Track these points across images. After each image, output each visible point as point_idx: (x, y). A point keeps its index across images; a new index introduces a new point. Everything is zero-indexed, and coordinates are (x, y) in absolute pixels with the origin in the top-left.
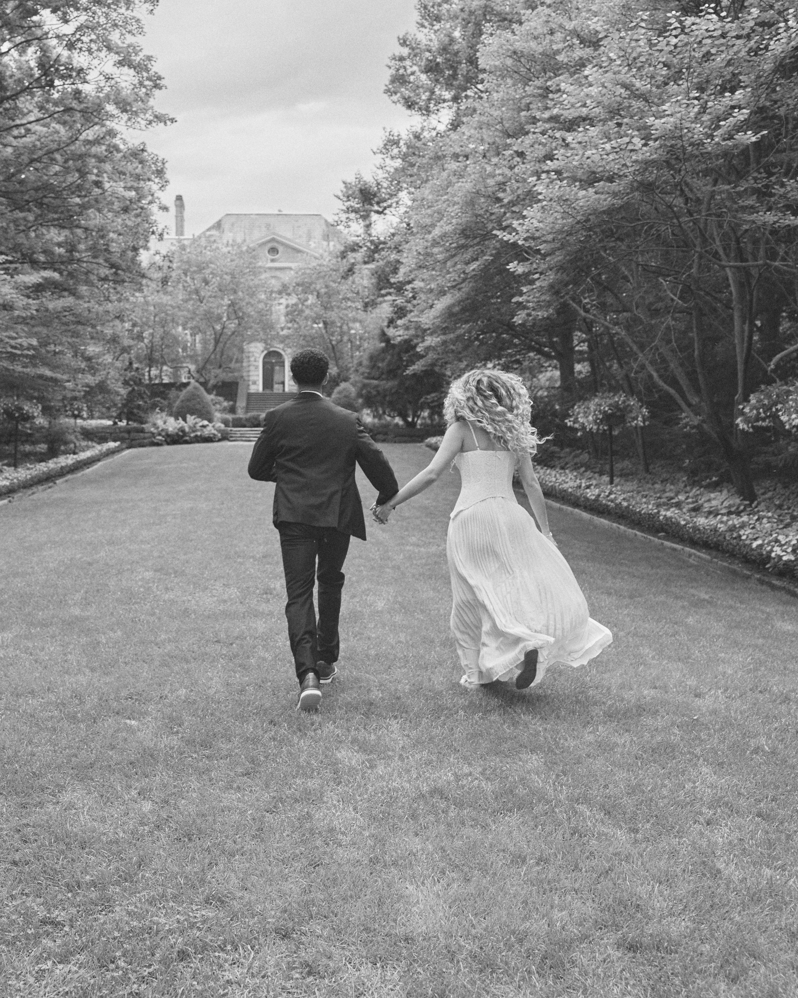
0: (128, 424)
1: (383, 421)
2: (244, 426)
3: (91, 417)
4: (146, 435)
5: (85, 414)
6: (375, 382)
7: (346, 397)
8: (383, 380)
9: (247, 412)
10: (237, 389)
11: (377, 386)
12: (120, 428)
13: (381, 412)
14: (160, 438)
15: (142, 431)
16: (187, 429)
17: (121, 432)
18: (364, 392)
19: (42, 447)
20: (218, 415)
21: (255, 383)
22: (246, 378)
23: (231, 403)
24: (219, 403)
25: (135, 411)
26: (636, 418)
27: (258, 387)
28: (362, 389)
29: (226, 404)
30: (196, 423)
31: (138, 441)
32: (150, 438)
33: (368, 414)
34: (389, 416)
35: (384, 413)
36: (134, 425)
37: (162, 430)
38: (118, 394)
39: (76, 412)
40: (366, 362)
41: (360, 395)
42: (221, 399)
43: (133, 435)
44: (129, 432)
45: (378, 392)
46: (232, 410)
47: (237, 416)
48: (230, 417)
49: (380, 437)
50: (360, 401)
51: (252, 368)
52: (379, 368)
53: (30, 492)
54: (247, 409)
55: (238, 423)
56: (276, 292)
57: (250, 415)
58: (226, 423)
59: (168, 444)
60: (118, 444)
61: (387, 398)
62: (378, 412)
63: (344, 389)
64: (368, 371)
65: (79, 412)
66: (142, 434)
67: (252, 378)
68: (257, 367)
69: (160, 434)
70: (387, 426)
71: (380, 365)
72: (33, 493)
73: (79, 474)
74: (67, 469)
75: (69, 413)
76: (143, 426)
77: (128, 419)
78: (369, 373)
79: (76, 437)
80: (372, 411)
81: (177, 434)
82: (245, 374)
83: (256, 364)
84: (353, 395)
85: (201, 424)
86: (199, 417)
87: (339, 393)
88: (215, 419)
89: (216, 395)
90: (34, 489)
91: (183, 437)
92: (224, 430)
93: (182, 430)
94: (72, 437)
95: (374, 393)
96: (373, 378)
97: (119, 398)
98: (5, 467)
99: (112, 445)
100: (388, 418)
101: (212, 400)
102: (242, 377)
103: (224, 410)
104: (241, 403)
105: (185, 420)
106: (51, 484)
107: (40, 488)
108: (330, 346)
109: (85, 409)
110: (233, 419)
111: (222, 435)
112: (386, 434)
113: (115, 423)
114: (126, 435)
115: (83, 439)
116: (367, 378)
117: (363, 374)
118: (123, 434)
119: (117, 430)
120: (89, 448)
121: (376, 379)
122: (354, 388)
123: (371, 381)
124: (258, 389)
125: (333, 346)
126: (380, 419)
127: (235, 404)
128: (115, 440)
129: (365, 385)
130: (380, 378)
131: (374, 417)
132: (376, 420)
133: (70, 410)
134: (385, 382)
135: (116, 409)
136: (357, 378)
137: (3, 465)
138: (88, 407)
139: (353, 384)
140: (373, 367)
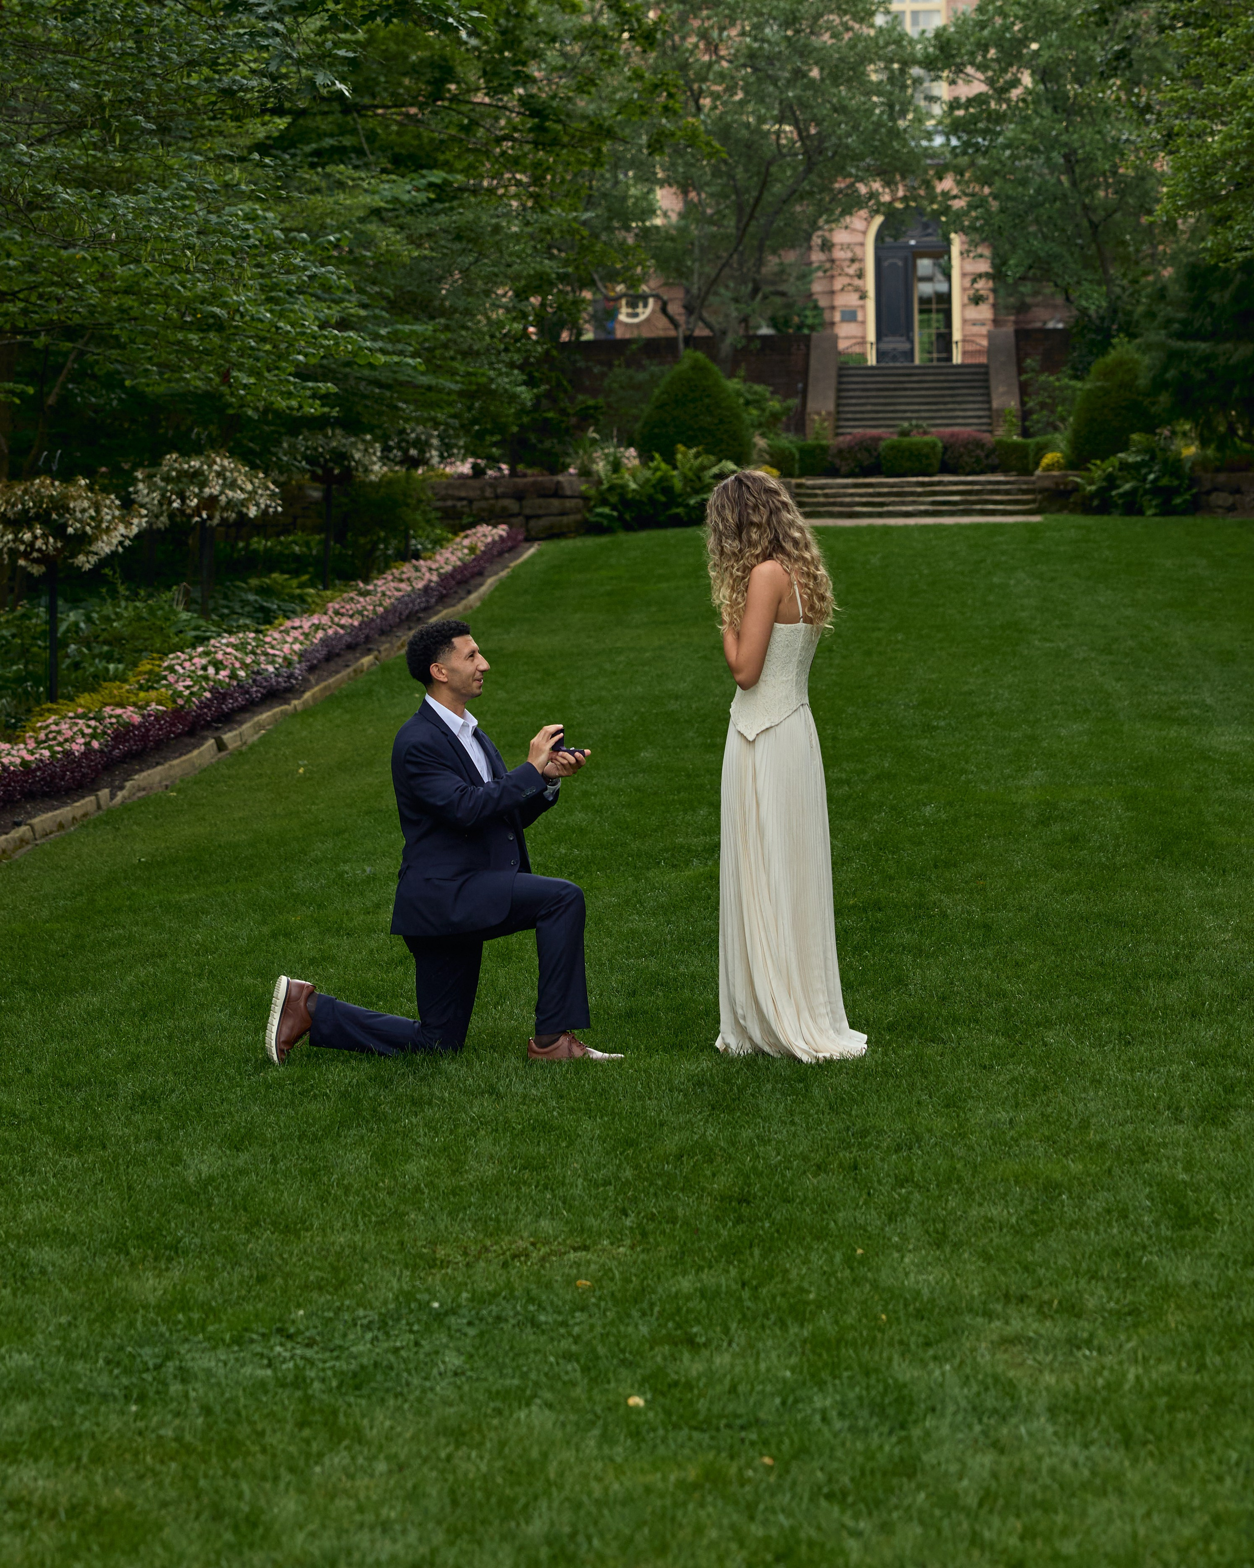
0: (513, 473)
1: (1228, 453)
2: (834, 472)
3: (444, 456)
4: (569, 504)
5: (433, 453)
6: (1203, 347)
7: (1124, 385)
8: (1224, 339)
9: (840, 427)
10: (807, 355)
11: (1207, 358)
12: (493, 483)
13: (1221, 428)
14: (606, 510)
15: (557, 492)
16: (678, 485)
17: (498, 496)
18: (1171, 374)
21: (850, 316)
22: (823, 303)
23: (790, 400)
24: (757, 402)
27: (862, 335)
28: (1165, 369)
29: (775, 405)
30: (703, 468)
31: (544, 522)
32: (578, 511)
33: (1185, 435)
35: (1231, 429)
36: (532, 475)
37: (611, 488)
38: (513, 398)
39: (413, 452)
40: (1175, 291)
41: (1159, 384)
42: (762, 388)
43: (532, 504)
44: (519, 494)
45: (1211, 375)
46: (796, 421)
47: (811, 441)
48: (791, 445)
50: (1164, 398)
51: (842, 284)
52: (1212, 306)
54: (841, 416)
55: (822, 463)
56: (920, 64)
57: (849, 435)
58: (782, 463)
59: (629, 527)
60: (502, 530)
62: (1213, 429)
63: (1120, 363)
64: (1182, 315)
65: (422, 452)
66: (556, 502)
67: (843, 301)
69: (604, 502)
71: (1215, 298)
76: (560, 478)
77: (514, 461)
78: (1185, 323)
79: (424, 514)
81: (651, 499)
82: (818, 289)
84: (1143, 382)
85: (715, 470)
86: (708, 452)
87: (1108, 374)
88: (754, 455)
89: (747, 378)
91: (667, 506)
93: (664, 486)
94: (418, 517)
95: (1200, 376)
96: (1197, 336)
98: (310, 591)
99: (489, 532)
101: (741, 394)
103: (769, 424)
104: (821, 400)
105: (670, 459)
108: (1085, 223)
109: (435, 442)
110: (802, 452)
113: (479, 471)
114: (511, 505)
115: (437, 521)
116: (1181, 336)
117: (1169, 322)
118: (507, 502)
119: (488, 493)
120: (438, 543)
121: (1204, 339)
122: (1146, 360)
123: (1191, 345)
124: (863, 341)
125: (1094, 226)
126: (1220, 448)
127: (804, 404)
128: (493, 520)
129: (1173, 356)
130: (1212, 336)
131: (1204, 443)
132: (1210, 452)
133: (400, 448)
134: (1228, 346)
135: (496, 438)
136: (1155, 336)
137: (301, 586)
138: (441, 438)
139: (1148, 348)
140: (1195, 307)
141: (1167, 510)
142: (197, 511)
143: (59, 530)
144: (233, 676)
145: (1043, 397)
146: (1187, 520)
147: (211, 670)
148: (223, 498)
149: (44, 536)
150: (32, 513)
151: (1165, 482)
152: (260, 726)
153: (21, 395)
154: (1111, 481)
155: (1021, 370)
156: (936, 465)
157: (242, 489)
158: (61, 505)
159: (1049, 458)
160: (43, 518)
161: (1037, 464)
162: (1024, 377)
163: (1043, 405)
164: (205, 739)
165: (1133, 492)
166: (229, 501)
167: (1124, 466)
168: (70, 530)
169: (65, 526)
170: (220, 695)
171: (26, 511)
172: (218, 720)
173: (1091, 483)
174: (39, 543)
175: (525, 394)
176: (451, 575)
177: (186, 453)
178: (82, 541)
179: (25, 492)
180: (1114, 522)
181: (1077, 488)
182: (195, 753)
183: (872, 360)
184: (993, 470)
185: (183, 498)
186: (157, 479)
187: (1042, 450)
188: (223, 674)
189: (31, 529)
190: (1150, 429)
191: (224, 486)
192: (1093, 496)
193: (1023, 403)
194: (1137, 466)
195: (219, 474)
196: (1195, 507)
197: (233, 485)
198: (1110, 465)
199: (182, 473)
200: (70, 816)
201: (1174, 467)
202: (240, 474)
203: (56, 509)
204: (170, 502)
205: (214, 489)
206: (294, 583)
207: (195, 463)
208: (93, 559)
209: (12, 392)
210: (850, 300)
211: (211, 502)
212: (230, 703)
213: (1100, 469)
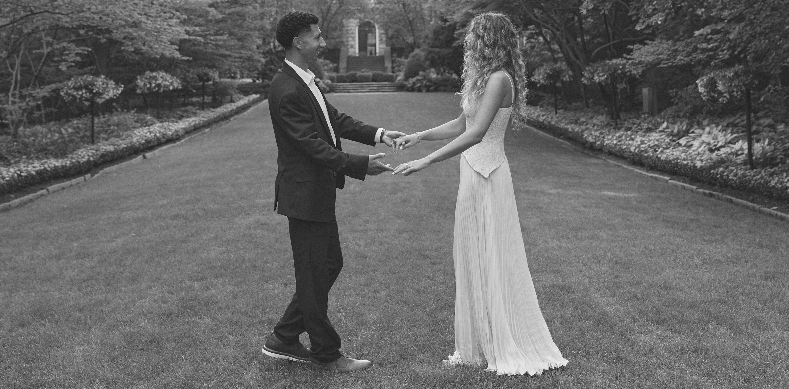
0: (263, 81)
1: (444, 77)
2: (345, 82)
3: (242, 77)
5: (238, 76)
6: (438, 50)
7: (417, 60)
8: (443, 48)
9: (347, 72)
10: (339, 54)
11: (439, 52)
12: (258, 84)
13: (442, 70)
17: (259, 87)
18: (429, 57)
19: (208, 99)
20: (326, 74)
21: (352, 47)
22: (346, 43)
23: (335, 65)
24: (327, 65)
25: (268, 72)
26: (565, 76)
27: (355, 51)
28: (428, 55)
29: (331, 65)
33: (433, 72)
34: (448, 73)
35: (444, 71)
38: (259, 61)
39: (233, 75)
40: (431, 36)
41: (426, 59)
42: (328, 62)
44: (264, 87)
45: (439, 56)
46: (337, 70)
47: (340, 74)
48: (334, 75)
49: (442, 88)
50: (428, 63)
51: (350, 39)
52: (440, 39)
53: (219, 125)
54: (348, 69)
55: (342, 80)
57: (349, 73)
58: (332, 79)
60: (258, 96)
61: (446, 61)
62: (440, 71)
63: (417, 54)
64: (432, 42)
67: (350, 43)
68: (354, 38)
70: (447, 80)
71: (441, 37)
72: (220, 126)
73: (241, 116)
74: (234, 112)
75: (228, 75)
77: (263, 79)
78: (433, 44)
79: (234, 91)
80: (435, 69)
82: (345, 40)
83: (353, 35)
84: (422, 59)
87: (413, 57)
88: (325, 77)
89: (324, 59)
90: (221, 123)
92: (331, 85)
94: (232, 92)
95: (437, 57)
96: (436, 47)
97: (260, 64)
98: (198, 111)
99: (255, 96)
100: (448, 75)
101: (322, 63)
102: (342, 42)
103: (330, 70)
104: (343, 65)
106: (228, 121)
107: (224, 122)
108: (408, 21)
109: (239, 72)
110: (337, 77)
111: (330, 88)
112: (446, 86)
113: (254, 81)
114: (262, 90)
115: (239, 93)
116: (432, 47)
117: (429, 44)
119: (256, 87)
120: (240, 99)
121: (438, 48)
122: (423, 53)
123: (435, 49)
124: (355, 53)
125: (410, 22)
126: (442, 75)
127: (338, 65)
128: (256, 93)
129: (430, 52)
130: (441, 47)
131: (438, 74)
132: (439, 76)
133: (229, 74)
134: (444, 49)
135: (256, 72)
136: (425, 47)
137: (196, 110)
138: (240, 71)
139: (423, 51)
140: (436, 39)
141: (428, 91)
142: (155, 88)
143: (91, 91)
144: (155, 136)
145: (397, 64)
146: (434, 94)
147: (148, 134)
148: (162, 84)
149: (86, 93)
150: (83, 85)
151: (428, 84)
152: (162, 150)
153: (88, 51)
154: (414, 84)
155: (392, 57)
156: (371, 79)
157: (168, 81)
158: (92, 84)
159: (399, 78)
160: (86, 87)
161: (396, 79)
162: (393, 59)
163: (397, 66)
164: (140, 155)
165: (420, 86)
166: (165, 85)
167: (418, 80)
168: (94, 91)
169: (93, 90)
170: (148, 141)
171: (81, 85)
172: (147, 149)
173: (409, 84)
174: (84, 95)
175: (263, 60)
176: (240, 107)
177: (152, 71)
178: (99, 94)
179: (81, 79)
180: (416, 94)
181: (405, 85)
182: (134, 160)
183: (357, 55)
184: (385, 81)
185: (150, 84)
186: (143, 79)
187: (397, 76)
188: (152, 135)
189: (82, 90)
190: (424, 71)
191: (163, 81)
192: (410, 88)
193: (392, 65)
194: (421, 80)
195: (162, 77)
196: (436, 90)
197: (166, 80)
198: (414, 79)
199: (151, 77)
200: (69, 184)
201: (430, 80)
202: (168, 77)
203: (90, 84)
204: (146, 85)
205: (160, 81)
206: (194, 109)
207: (154, 74)
208: (103, 100)
209: (83, 50)
210: (353, 43)
211: (159, 86)
212: (152, 144)
213: (412, 80)
